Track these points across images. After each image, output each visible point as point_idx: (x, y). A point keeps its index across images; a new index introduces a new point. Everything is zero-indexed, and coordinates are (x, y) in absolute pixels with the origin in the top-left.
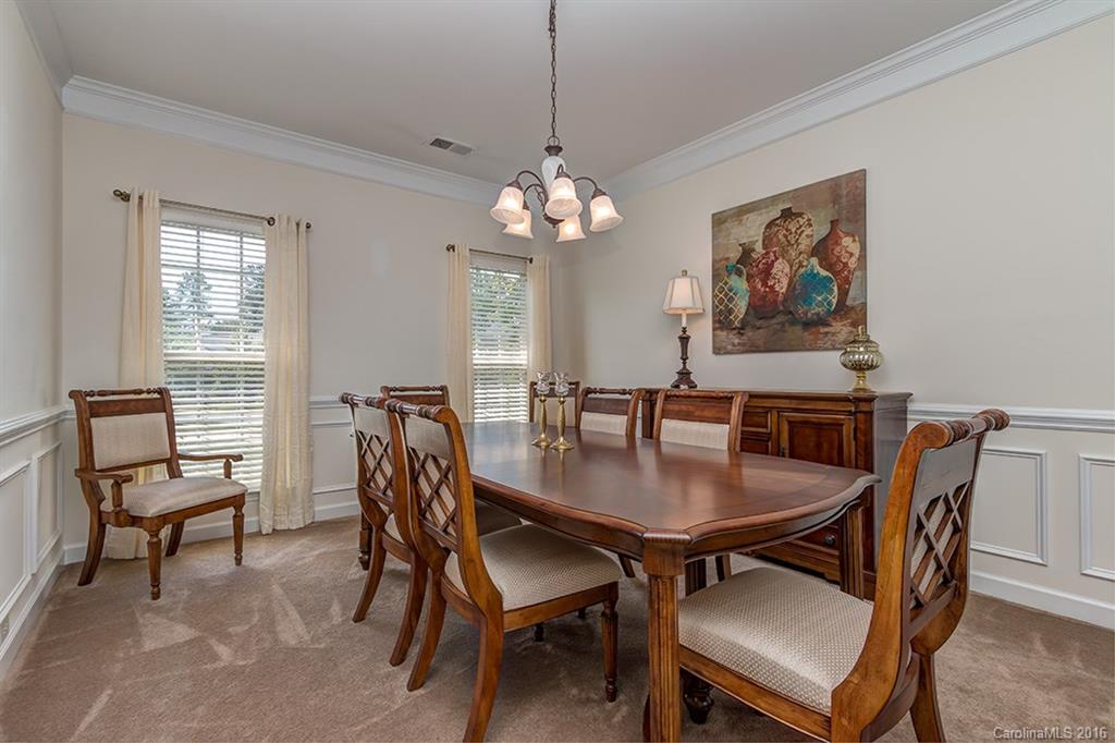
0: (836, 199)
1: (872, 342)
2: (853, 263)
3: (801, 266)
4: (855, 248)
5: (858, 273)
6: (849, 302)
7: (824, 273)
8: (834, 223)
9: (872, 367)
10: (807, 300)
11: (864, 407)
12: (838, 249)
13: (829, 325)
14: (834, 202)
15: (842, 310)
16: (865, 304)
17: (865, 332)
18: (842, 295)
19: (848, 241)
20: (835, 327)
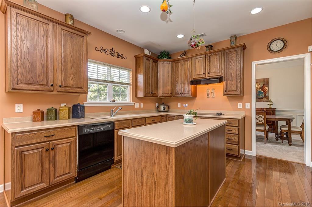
0: (264, 81)
1: (271, 101)
2: (267, 90)
3: (258, 90)
4: (267, 88)
5: (268, 92)
6: (266, 96)
7: (262, 91)
8: (264, 85)
9: (272, 105)
10: (259, 95)
11: (274, 110)
12: (264, 88)
13: (263, 99)
14: (264, 82)
15: (265, 97)
16: (268, 96)
17: (269, 100)
18: (265, 95)
19: (266, 87)
20: (264, 99)
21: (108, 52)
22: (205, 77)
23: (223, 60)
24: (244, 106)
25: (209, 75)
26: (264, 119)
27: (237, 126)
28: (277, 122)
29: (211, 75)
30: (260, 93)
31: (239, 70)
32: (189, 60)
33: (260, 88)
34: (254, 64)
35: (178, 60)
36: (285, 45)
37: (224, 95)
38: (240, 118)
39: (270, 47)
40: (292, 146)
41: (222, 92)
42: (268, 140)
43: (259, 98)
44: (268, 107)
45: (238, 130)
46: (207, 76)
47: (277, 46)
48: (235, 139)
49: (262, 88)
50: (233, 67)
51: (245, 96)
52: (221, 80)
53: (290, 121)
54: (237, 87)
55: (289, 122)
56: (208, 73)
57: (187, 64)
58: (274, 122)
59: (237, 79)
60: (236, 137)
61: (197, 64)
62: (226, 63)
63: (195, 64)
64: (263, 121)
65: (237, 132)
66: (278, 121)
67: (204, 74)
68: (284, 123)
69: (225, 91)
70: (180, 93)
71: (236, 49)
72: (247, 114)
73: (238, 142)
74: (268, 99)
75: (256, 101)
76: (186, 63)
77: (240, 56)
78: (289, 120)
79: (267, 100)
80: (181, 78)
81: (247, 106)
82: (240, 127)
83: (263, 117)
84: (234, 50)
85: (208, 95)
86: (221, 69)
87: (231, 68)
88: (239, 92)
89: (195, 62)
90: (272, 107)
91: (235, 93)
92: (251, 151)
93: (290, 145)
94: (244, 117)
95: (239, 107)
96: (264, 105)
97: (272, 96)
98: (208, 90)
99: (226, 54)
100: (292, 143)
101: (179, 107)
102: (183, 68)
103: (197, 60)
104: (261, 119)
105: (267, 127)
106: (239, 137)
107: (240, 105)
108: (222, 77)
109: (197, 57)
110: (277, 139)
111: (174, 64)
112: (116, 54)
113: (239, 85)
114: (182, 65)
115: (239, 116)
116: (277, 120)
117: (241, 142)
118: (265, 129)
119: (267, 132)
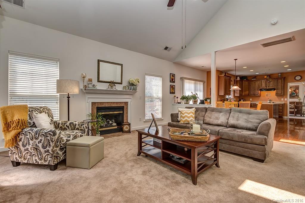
0: (296, 87)
1: (300, 98)
4: (298, 91)
7: (295, 93)
8: (296, 89)
11: (302, 103)
15: (296, 95)
18: (297, 94)
20: (296, 97)
23: (275, 82)
24: (284, 99)
29: (269, 88)
30: (293, 93)
31: (283, 86)
32: (258, 81)
35: (252, 81)
36: (302, 78)
37: (276, 95)
39: (295, 78)
41: (275, 94)
43: (293, 96)
47: (298, 78)
48: (281, 111)
49: (294, 91)
51: (284, 96)
52: (274, 89)
54: (281, 92)
57: (257, 83)
59: (282, 89)
70: (253, 94)
71: (282, 79)
72: (286, 102)
73: (282, 112)
74: (298, 97)
75: (290, 98)
77: (283, 81)
80: (254, 88)
81: (286, 99)
82: (283, 107)
83: (294, 105)
84: (280, 79)
85: (267, 95)
86: (274, 86)
87: (279, 86)
89: (262, 82)
90: (300, 101)
91: (281, 95)
92: (287, 117)
96: (295, 100)
97: (301, 96)
98: (267, 93)
99: (276, 80)
101: (251, 100)
104: (292, 106)
107: (282, 99)
111: (250, 82)
114: (255, 83)
115: (283, 103)
116: (302, 106)
117: (283, 113)
118: (295, 110)
119: (295, 112)
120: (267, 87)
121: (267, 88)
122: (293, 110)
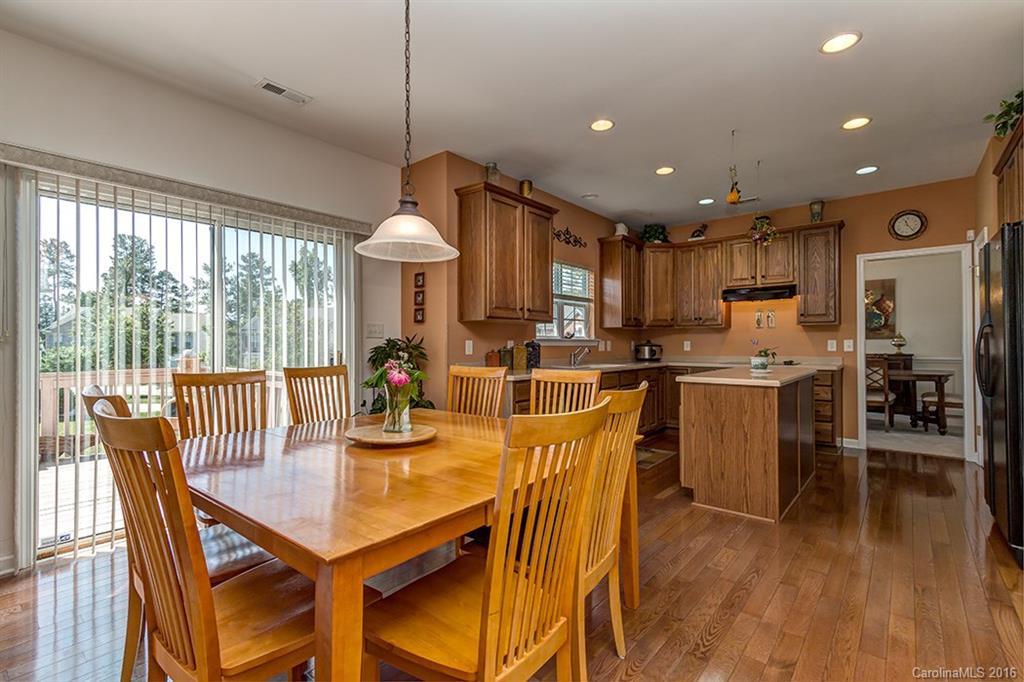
1: (901, 337)
2: (890, 310)
3: (870, 309)
4: (891, 305)
5: (892, 314)
6: (889, 323)
7: (878, 312)
8: (883, 296)
9: (904, 345)
10: (873, 322)
11: (909, 358)
12: (884, 302)
13: (880, 330)
14: (883, 288)
15: (886, 325)
16: (895, 325)
17: (897, 333)
18: (886, 320)
19: (888, 302)
20: (883, 331)
21: (563, 237)
22: (756, 284)
23: (796, 251)
24: (840, 345)
25: (764, 281)
26: (884, 377)
27: (829, 383)
28: (914, 382)
29: (767, 281)
30: (874, 315)
31: (832, 272)
32: (716, 247)
33: (874, 304)
34: (861, 259)
35: (690, 246)
36: (924, 225)
37: (799, 323)
38: (835, 368)
39: (893, 226)
40: (945, 437)
41: (793, 317)
42: (892, 426)
43: (872, 330)
44: (894, 351)
45: (832, 394)
46: (759, 282)
47: (908, 225)
48: (827, 411)
49: (877, 304)
50: (818, 266)
51: (842, 326)
52: (792, 291)
53: (943, 381)
54: (827, 307)
55: (940, 381)
56: (763, 277)
57: (713, 256)
58: (906, 383)
59: (828, 290)
60: (828, 407)
61: (736, 255)
62: (802, 257)
63: (732, 256)
64: (881, 382)
65: (829, 397)
66: (917, 382)
67: (753, 278)
68: (931, 386)
69: (802, 315)
70: (696, 319)
71: (826, 230)
72: (848, 363)
73: (832, 416)
74: (894, 331)
75: (867, 338)
76: (710, 252)
77: (832, 244)
78: (940, 377)
79: (891, 335)
80: (697, 285)
81: (848, 345)
82: (836, 385)
83: (881, 372)
84: (820, 231)
85: (759, 322)
86: (791, 269)
87: (815, 269)
88: (832, 318)
89: (732, 252)
90: (904, 350)
91: (825, 319)
92: (857, 438)
93: (943, 433)
94: (842, 369)
95: (829, 349)
96: (885, 347)
97: (905, 325)
98: (759, 311)
99: (802, 239)
100: (947, 429)
101: (685, 349)
102: (701, 264)
103: (736, 248)
104: (876, 377)
105: (892, 397)
106: (833, 407)
107: (832, 346)
108: (795, 286)
109: (735, 241)
110: (914, 424)
111: (679, 253)
112: (572, 240)
113: (832, 303)
114: (700, 257)
115: (834, 365)
116: (913, 379)
117: (837, 419)
118: (887, 399)
119: (890, 407)
120: (759, 277)
121: (759, 285)
122: (880, 398)
